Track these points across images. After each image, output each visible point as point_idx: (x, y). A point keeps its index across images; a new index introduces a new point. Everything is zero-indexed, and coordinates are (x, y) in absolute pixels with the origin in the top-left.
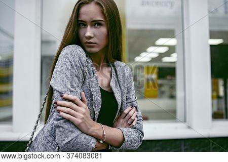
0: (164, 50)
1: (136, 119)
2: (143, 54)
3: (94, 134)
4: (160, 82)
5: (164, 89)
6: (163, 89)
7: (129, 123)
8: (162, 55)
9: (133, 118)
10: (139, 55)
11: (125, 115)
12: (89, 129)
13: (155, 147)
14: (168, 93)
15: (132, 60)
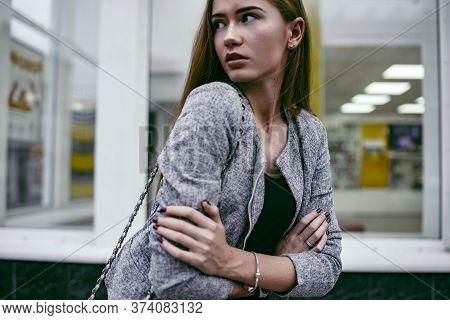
0: (401, 89)
1: (325, 236)
2: (358, 98)
3: (231, 274)
4: (392, 155)
5: (401, 169)
6: (399, 169)
7: (309, 244)
8: (396, 101)
9: (318, 234)
10: (349, 100)
11: (302, 227)
12: (220, 268)
13: (373, 288)
14: (409, 178)
15: (333, 110)
